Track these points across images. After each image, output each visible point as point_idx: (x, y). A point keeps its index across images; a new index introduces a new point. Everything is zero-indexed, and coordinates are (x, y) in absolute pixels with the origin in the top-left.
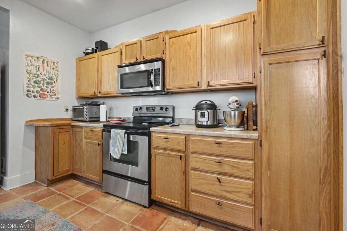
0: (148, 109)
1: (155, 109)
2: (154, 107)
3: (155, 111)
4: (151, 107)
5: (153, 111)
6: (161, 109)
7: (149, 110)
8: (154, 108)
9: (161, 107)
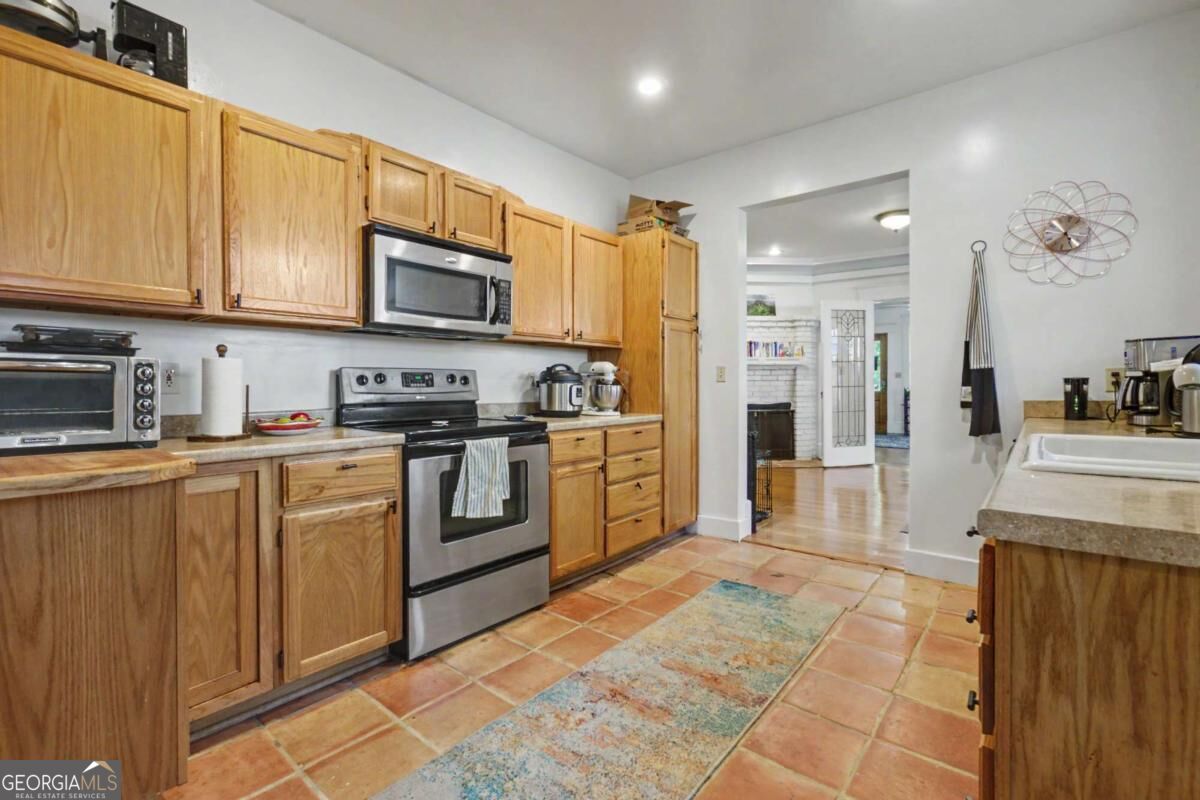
0: (408, 378)
1: (432, 380)
2: (428, 374)
3: (432, 385)
4: (418, 374)
5: (428, 386)
6: (452, 378)
7: (412, 382)
8: (427, 378)
9: (448, 373)
